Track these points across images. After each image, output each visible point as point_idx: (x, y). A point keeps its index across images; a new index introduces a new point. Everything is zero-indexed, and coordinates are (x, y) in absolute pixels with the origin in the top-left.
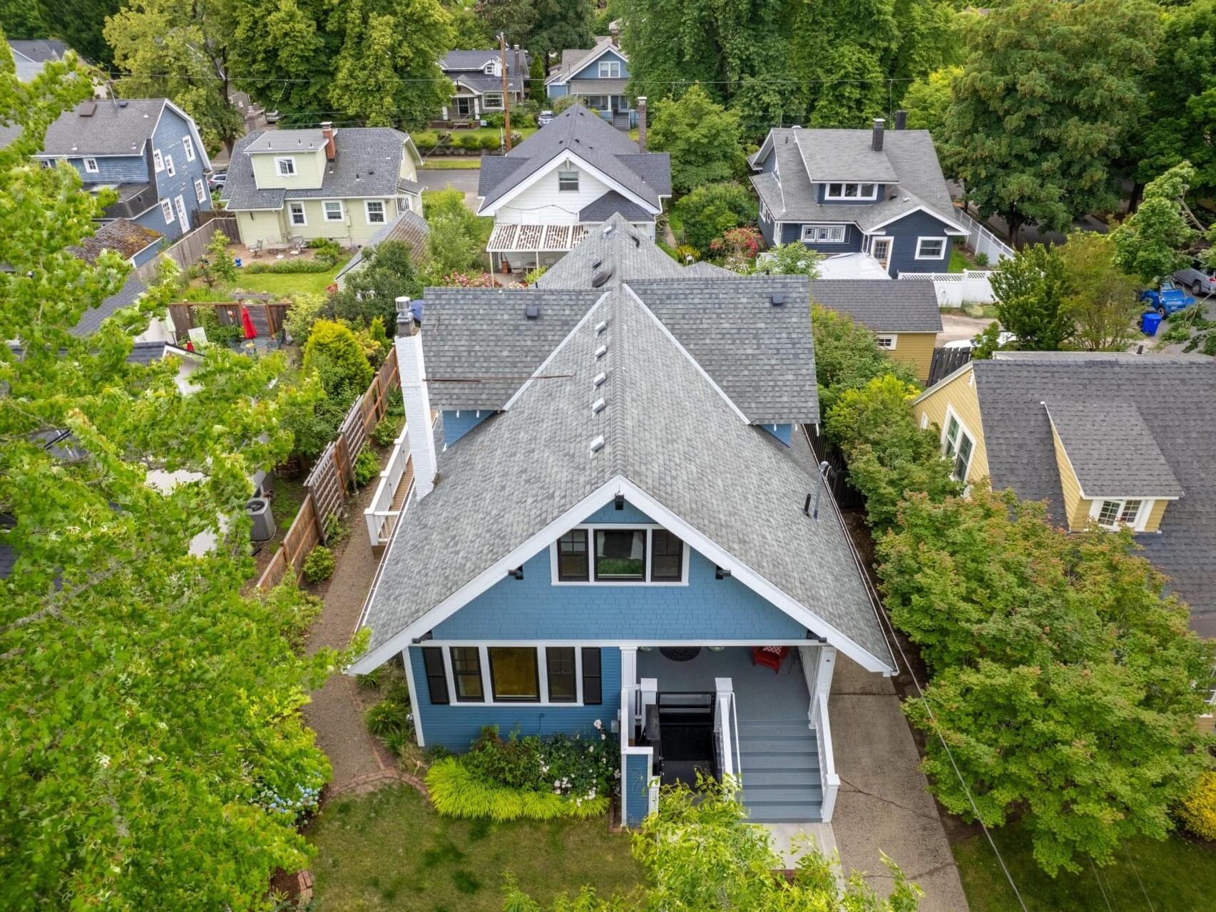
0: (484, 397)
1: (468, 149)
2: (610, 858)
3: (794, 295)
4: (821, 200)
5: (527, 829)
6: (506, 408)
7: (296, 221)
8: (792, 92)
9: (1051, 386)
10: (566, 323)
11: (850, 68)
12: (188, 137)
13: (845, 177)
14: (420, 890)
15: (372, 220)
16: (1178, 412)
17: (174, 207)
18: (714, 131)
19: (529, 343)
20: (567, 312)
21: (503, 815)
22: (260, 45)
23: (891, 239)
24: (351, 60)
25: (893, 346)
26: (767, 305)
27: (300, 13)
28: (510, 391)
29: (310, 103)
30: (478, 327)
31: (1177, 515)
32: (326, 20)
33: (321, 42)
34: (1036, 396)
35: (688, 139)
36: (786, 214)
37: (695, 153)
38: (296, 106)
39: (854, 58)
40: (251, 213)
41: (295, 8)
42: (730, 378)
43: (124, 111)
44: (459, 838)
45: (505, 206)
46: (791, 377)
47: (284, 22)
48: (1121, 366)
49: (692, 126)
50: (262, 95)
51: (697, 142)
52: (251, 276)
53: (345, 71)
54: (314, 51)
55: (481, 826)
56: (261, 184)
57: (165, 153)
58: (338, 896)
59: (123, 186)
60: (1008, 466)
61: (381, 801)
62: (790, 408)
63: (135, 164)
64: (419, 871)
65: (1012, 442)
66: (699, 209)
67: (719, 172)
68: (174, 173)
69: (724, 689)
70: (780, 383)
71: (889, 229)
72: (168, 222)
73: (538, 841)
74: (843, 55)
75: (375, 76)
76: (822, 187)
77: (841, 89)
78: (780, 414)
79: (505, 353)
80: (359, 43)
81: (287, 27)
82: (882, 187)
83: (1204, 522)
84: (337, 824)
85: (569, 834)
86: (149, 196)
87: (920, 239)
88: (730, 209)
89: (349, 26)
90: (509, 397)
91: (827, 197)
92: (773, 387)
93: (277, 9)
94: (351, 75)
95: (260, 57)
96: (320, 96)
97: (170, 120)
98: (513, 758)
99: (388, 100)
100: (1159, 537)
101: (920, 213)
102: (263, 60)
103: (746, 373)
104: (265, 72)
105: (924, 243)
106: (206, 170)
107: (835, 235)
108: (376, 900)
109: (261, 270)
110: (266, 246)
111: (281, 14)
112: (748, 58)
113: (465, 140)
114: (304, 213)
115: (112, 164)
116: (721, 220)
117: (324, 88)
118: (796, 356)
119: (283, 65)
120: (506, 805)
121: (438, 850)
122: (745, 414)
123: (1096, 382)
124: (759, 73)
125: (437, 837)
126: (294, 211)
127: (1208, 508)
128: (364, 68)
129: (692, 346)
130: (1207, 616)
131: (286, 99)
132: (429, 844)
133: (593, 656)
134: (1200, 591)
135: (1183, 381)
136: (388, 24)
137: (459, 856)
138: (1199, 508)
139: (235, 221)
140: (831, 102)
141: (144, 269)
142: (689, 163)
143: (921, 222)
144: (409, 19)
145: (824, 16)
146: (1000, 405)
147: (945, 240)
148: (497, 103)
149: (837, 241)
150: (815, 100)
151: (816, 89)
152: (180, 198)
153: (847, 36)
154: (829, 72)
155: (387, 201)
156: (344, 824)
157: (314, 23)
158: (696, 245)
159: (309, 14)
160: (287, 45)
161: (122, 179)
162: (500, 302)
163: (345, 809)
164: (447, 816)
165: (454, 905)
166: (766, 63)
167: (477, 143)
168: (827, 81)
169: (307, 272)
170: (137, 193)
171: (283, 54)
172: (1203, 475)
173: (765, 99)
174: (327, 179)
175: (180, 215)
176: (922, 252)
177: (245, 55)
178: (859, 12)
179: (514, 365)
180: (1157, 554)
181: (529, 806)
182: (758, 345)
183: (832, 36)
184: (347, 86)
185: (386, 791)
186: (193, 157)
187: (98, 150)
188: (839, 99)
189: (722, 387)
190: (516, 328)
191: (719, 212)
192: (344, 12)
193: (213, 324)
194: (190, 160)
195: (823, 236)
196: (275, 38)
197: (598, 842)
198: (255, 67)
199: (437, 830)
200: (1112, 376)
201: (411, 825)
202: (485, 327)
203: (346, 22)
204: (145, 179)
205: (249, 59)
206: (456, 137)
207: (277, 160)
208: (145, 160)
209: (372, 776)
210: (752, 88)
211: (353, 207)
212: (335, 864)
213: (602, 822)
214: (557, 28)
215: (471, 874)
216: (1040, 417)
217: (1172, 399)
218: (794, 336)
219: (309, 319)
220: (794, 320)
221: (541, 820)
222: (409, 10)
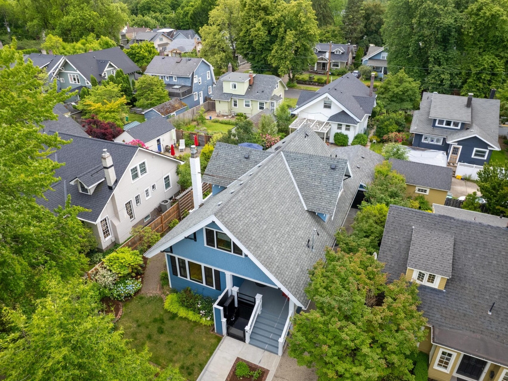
0: (223, 182)
1: (319, 83)
2: (204, 340)
3: (340, 166)
4: (434, 126)
5: (186, 322)
6: (227, 187)
7: (235, 106)
8: (457, 74)
9: (420, 221)
10: (256, 162)
11: (486, 66)
12: (209, 71)
13: (447, 118)
14: (147, 327)
15: (260, 109)
16: (474, 244)
17: (198, 95)
18: (406, 89)
19: (242, 166)
20: (258, 158)
21: (181, 315)
22: (247, 39)
23: (461, 147)
24: (277, 46)
25: (427, 193)
26: (329, 168)
27: (262, 28)
28: (231, 181)
29: (262, 60)
30: (228, 158)
31: (455, 286)
32: (272, 31)
33: (268, 39)
34: (412, 224)
35: (393, 92)
36: (416, 129)
37: (396, 97)
38: (256, 61)
39: (490, 61)
40: (219, 101)
41: (261, 26)
42: (306, 192)
43: (190, 61)
44: (166, 317)
45: (302, 111)
46: (328, 196)
47: (256, 31)
48: (455, 220)
49: (397, 86)
50: (246, 56)
51: (397, 93)
52: (213, 123)
53: (274, 50)
54: (265, 42)
55: (174, 316)
56: (225, 91)
57: (199, 77)
58: (126, 321)
59: (183, 86)
60: (389, 248)
61: (152, 300)
62: (324, 208)
63: (188, 80)
64: (150, 322)
65: (394, 239)
66: (383, 122)
67: (406, 106)
68: (201, 83)
69: (259, 298)
70: (323, 198)
71: (459, 143)
72: (195, 100)
73: (187, 327)
74: (484, 60)
75: (285, 53)
76: (435, 120)
77: (481, 75)
78: (319, 209)
79: (234, 169)
80: (282, 40)
81: (256, 33)
82: (463, 124)
83: (467, 292)
84: (137, 302)
85: (197, 328)
86: (190, 91)
87: (475, 149)
88: (396, 123)
89: (279, 34)
90: (230, 183)
91: (437, 125)
92: (320, 198)
93: (255, 27)
94: (276, 52)
95: (247, 43)
96: (265, 58)
97: (204, 65)
98: (189, 299)
99: (288, 62)
100: (443, 292)
101: (475, 137)
102: (248, 44)
103: (312, 191)
104: (248, 48)
105: (477, 151)
106: (213, 83)
107: (438, 141)
108: (135, 326)
109: (216, 122)
110: (222, 113)
111: (256, 28)
112: (438, 58)
113: (319, 80)
114: (237, 103)
115: (181, 79)
116: (390, 127)
117: (266, 56)
118: (333, 189)
119: (254, 46)
120: (182, 312)
121: (158, 318)
122: (307, 206)
123: (441, 224)
124: (442, 65)
125: (160, 315)
126: (234, 102)
127: (471, 287)
128: (281, 50)
129: (297, 178)
130: (452, 330)
131: (253, 58)
132: (157, 316)
133: (217, 273)
134: (454, 319)
135: (482, 232)
136: (292, 34)
137: (163, 322)
138: (467, 286)
139: (215, 103)
140: (474, 80)
141: (178, 116)
142: (393, 101)
143: (476, 141)
144: (301, 32)
145: (479, 41)
146: (395, 224)
147: (488, 151)
148: (337, 66)
149: (438, 144)
150: (467, 79)
151: (468, 74)
152: (202, 92)
153: (489, 51)
154: (476, 66)
155: (266, 103)
156: (139, 302)
157: (267, 32)
158: (379, 136)
159: (266, 28)
160: (256, 39)
161: (183, 84)
162: (238, 151)
163: (141, 298)
164: (166, 310)
165: (154, 335)
166: (447, 60)
167: (323, 81)
168: (474, 71)
169: (231, 125)
170: (185, 89)
171: (254, 43)
172: (475, 273)
173: (442, 76)
174: (248, 92)
175: (200, 98)
176: (475, 155)
177: (242, 41)
178: (497, 40)
179: (235, 173)
180: (440, 299)
181: (189, 315)
182: (320, 182)
183: (481, 50)
184: (274, 56)
185: (155, 297)
186: (210, 78)
187: (178, 74)
188: (479, 79)
189: (302, 195)
190: (240, 160)
191: (391, 124)
192: (279, 28)
193: (188, 139)
194: (208, 79)
195: (432, 141)
196: (252, 37)
197: (204, 334)
198: (244, 46)
199: (162, 313)
200: (449, 223)
201: (156, 309)
202: (231, 158)
203: (279, 32)
204: (190, 85)
205: (243, 43)
206: (316, 77)
207: (231, 83)
208: (191, 79)
209: (154, 292)
210: (437, 71)
211: (254, 103)
212: (130, 312)
213: (209, 328)
214: (373, 36)
215: (163, 329)
216: (410, 233)
217: (473, 239)
218: (335, 181)
219: (215, 142)
220: (337, 175)
221: (191, 321)
222: (301, 29)
